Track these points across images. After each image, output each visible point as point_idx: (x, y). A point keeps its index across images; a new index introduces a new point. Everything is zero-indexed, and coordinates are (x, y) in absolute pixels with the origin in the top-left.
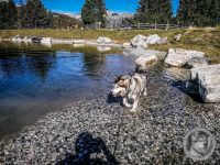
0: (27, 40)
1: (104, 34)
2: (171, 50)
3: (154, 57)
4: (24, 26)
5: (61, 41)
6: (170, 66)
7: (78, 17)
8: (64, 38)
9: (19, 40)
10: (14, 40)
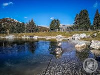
0: (28, 38)
1: (60, 34)
2: (93, 41)
3: (84, 44)
4: (27, 32)
5: (41, 38)
6: (93, 49)
7: (49, 27)
8: (43, 36)
9: (25, 37)
10: (23, 37)
